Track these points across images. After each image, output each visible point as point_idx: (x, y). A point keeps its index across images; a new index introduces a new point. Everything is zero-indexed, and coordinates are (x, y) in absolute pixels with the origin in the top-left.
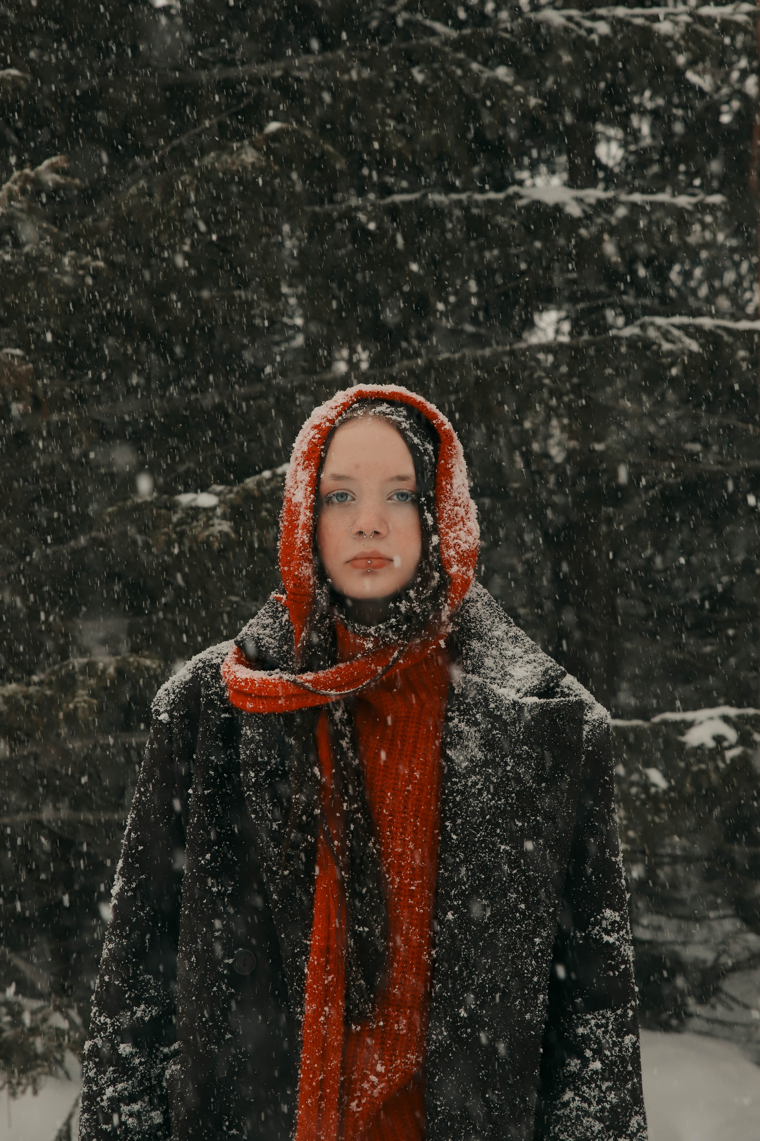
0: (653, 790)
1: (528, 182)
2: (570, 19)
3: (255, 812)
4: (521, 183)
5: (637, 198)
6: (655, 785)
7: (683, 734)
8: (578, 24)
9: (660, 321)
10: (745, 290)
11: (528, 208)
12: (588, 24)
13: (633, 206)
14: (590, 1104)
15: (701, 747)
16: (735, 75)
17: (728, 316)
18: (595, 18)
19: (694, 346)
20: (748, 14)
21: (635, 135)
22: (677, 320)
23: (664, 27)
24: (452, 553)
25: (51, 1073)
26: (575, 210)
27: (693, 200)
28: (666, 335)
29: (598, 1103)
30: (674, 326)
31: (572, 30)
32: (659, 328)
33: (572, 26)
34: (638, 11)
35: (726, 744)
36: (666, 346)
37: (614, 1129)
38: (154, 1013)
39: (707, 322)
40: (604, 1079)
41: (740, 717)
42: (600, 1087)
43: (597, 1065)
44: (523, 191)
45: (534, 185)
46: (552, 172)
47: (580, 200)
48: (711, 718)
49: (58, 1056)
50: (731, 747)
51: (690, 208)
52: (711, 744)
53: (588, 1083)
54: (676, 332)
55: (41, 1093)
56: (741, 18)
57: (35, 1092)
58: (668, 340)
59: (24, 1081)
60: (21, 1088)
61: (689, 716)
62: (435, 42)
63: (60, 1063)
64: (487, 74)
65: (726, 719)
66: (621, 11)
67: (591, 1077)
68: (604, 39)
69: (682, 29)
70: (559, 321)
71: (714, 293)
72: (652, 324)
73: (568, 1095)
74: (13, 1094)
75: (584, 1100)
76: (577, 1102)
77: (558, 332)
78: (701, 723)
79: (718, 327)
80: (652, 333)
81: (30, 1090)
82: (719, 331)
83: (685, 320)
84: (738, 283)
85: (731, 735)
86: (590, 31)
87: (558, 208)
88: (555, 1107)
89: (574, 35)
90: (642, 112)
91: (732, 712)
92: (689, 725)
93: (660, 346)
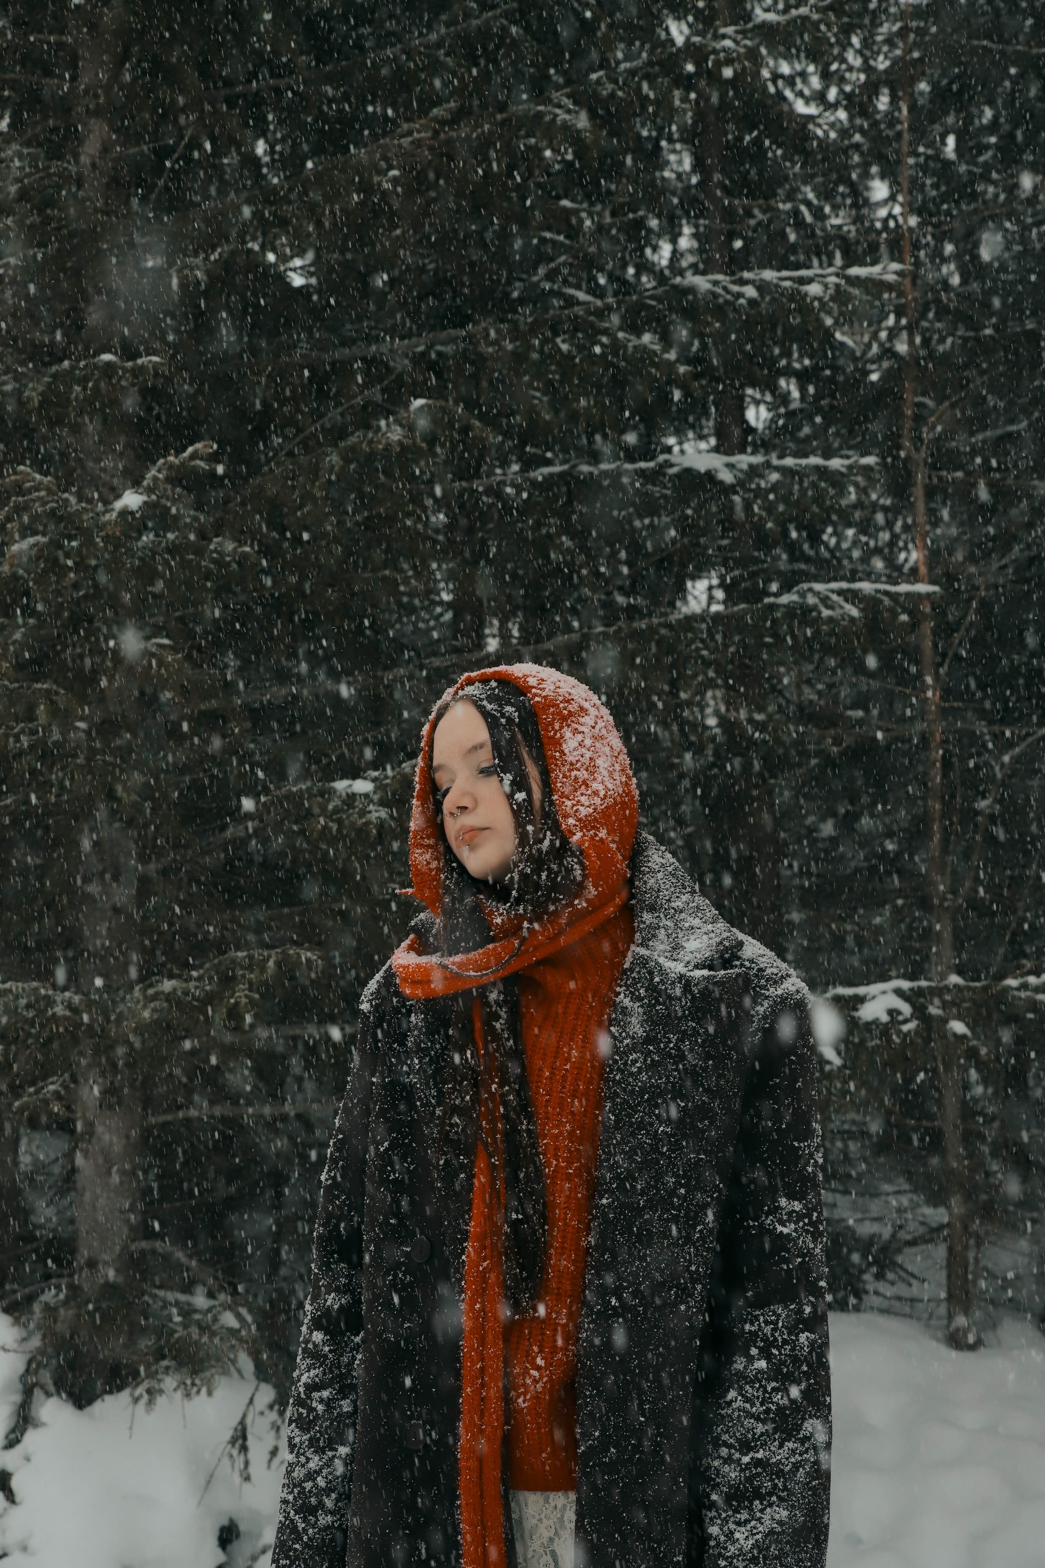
0: (828, 1068)
1: (676, 449)
2: (716, 283)
3: (420, 1099)
4: (668, 450)
5: (789, 461)
6: (829, 1062)
7: (857, 1010)
8: (725, 289)
9: (818, 587)
10: (900, 550)
11: (678, 476)
12: (735, 288)
13: (785, 471)
14: (753, 1405)
15: (876, 1022)
16: (883, 335)
17: (884, 579)
18: (743, 282)
19: (855, 612)
20: (896, 273)
21: (784, 399)
22: (834, 585)
23: (814, 289)
24: (571, 821)
25: (226, 1373)
26: (726, 477)
27: (846, 462)
28: (825, 601)
29: (762, 1404)
30: (833, 591)
31: (720, 295)
32: (817, 594)
33: (719, 291)
34: (785, 273)
35: (900, 1018)
36: (826, 613)
37: (782, 1432)
38: (343, 1301)
39: (866, 587)
40: (769, 1380)
41: (912, 990)
42: (765, 1388)
43: (762, 1364)
44: (674, 460)
45: (682, 452)
46: (701, 437)
47: (730, 466)
48: (884, 992)
49: (232, 1356)
50: (906, 1021)
51: (843, 470)
52: (885, 1018)
53: (751, 1383)
54: (835, 597)
55: (217, 1393)
56: (891, 278)
57: (210, 1393)
58: (828, 607)
59: (198, 1382)
60: (195, 1389)
61: (861, 990)
62: (579, 311)
63: (234, 1362)
64: (634, 341)
65: (899, 992)
66: (769, 275)
67: (756, 1376)
68: (752, 302)
69: (831, 291)
70: (710, 588)
71: (869, 554)
72: (810, 590)
73: (732, 1394)
74: (188, 1395)
75: (747, 1400)
76: (739, 1403)
77: (711, 599)
78: (874, 997)
79: (877, 591)
80: (811, 600)
81: (204, 1390)
82: (879, 595)
83: (844, 585)
84: (892, 543)
85: (906, 1009)
86: (740, 295)
87: (710, 476)
88: (720, 1407)
89: (721, 300)
90: (788, 372)
91: (905, 985)
92: (860, 1000)
93: (820, 613)
